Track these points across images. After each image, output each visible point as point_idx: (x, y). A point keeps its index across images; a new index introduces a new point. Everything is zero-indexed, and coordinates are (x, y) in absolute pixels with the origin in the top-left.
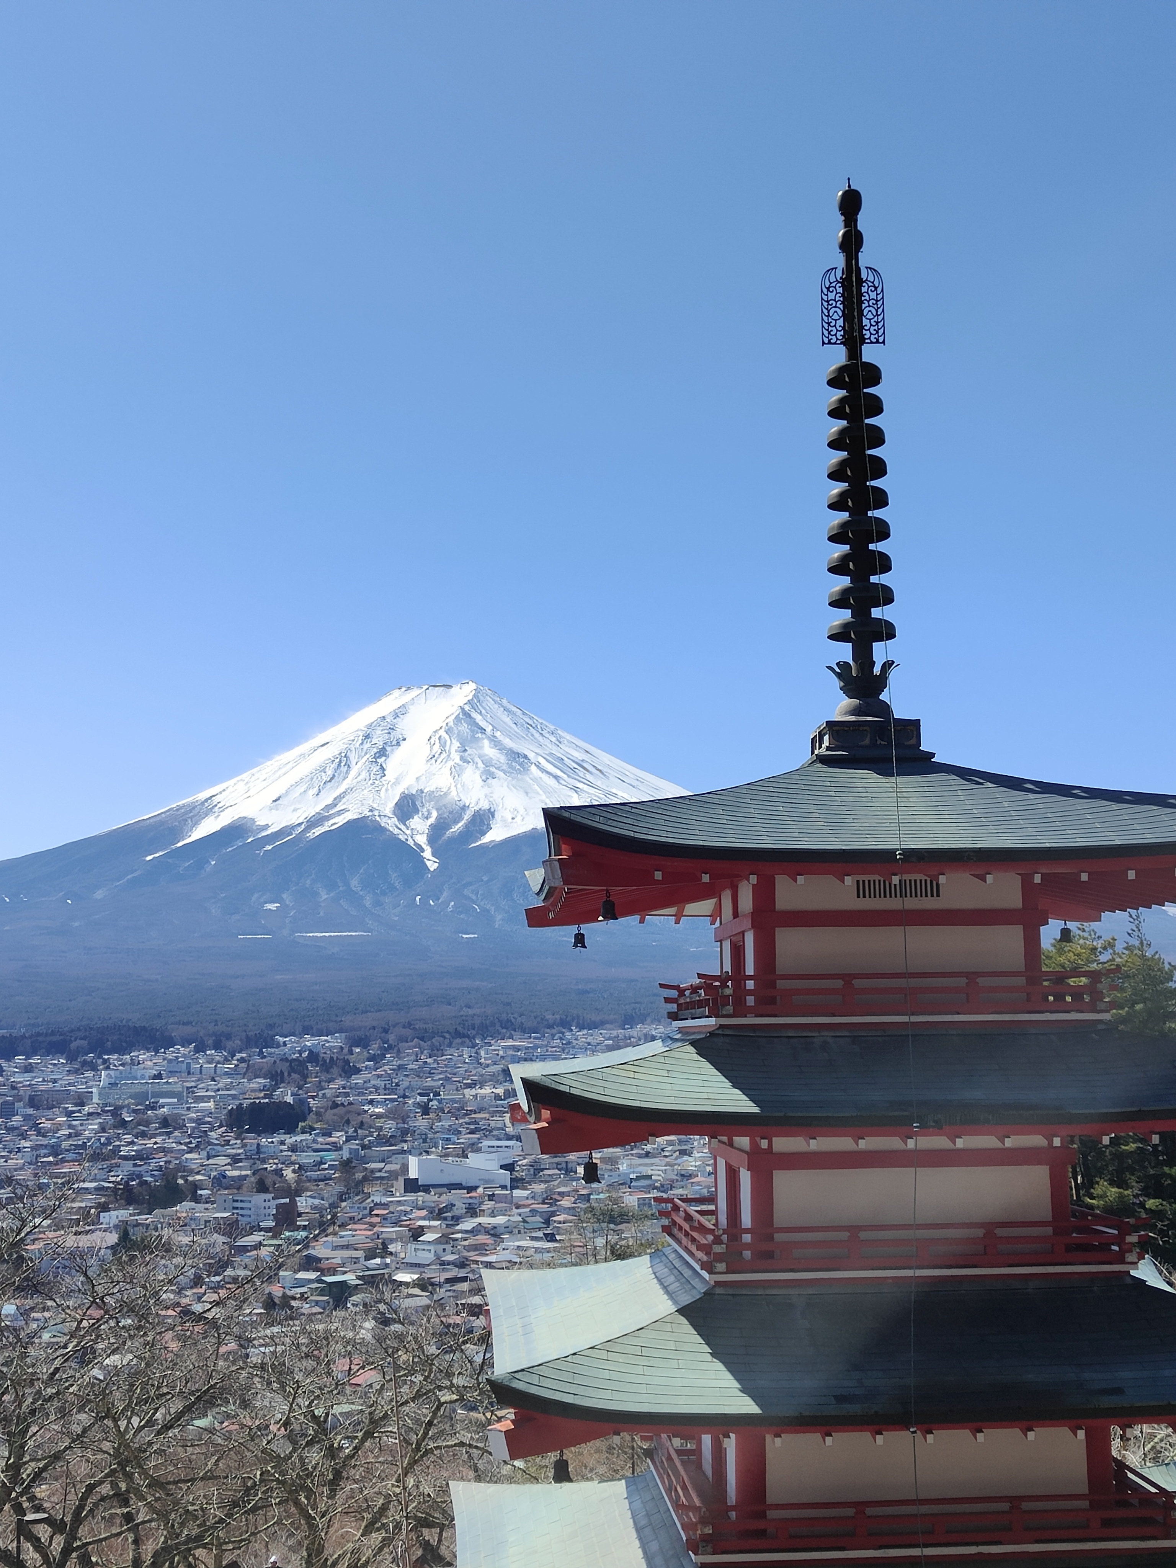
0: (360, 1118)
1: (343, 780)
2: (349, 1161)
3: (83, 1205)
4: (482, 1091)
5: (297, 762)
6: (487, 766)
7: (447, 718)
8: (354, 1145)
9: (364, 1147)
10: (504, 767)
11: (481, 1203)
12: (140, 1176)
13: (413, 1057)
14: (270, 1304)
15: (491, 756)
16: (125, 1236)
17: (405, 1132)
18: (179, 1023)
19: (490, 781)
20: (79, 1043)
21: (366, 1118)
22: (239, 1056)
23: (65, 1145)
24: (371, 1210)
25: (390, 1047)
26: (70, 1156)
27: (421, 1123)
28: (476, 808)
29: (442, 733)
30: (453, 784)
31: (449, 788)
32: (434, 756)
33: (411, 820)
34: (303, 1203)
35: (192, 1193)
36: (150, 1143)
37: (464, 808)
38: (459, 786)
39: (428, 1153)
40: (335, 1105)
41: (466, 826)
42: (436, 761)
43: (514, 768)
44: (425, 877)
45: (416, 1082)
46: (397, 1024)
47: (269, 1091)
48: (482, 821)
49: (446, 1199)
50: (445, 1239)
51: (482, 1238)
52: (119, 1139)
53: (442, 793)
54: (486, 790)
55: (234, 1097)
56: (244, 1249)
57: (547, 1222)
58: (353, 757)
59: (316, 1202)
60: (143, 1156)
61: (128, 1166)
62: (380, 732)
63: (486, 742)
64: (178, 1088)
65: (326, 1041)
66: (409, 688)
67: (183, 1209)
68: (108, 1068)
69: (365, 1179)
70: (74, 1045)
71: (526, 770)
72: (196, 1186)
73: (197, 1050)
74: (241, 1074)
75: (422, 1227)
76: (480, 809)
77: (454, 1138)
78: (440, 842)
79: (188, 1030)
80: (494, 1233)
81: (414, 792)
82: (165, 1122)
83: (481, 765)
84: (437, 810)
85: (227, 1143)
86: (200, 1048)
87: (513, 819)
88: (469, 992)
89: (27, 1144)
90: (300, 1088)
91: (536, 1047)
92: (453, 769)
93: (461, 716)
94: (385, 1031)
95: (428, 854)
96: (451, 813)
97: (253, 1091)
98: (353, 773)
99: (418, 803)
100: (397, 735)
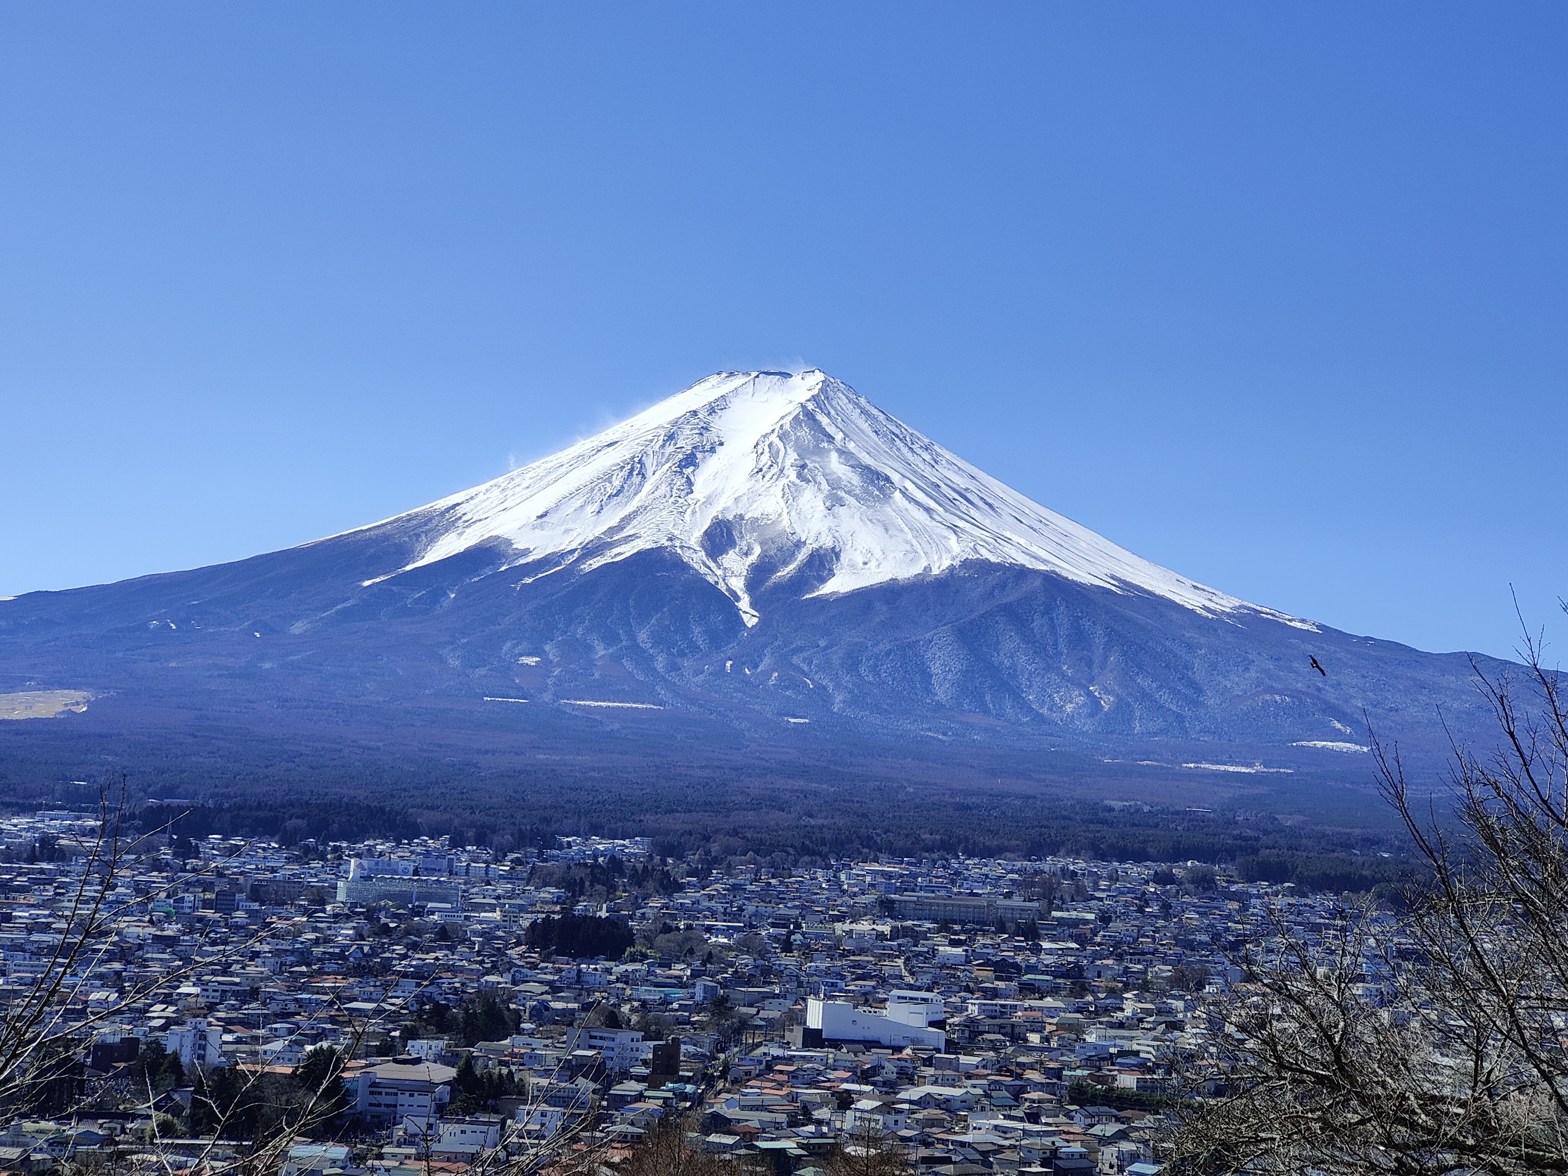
1: (635, 494)
5: (572, 466)
6: (833, 489)
7: (782, 418)
10: (857, 492)
11: (917, 1068)
15: (841, 476)
19: (837, 509)
22: (511, 856)
23: (316, 952)
26: (327, 967)
28: (815, 546)
29: (774, 438)
30: (786, 511)
31: (780, 515)
32: (761, 470)
33: (724, 556)
37: (799, 545)
38: (793, 513)
41: (800, 569)
42: (764, 477)
43: (870, 494)
44: (739, 636)
46: (718, 831)
47: (568, 904)
48: (822, 564)
53: (769, 522)
54: (830, 522)
56: (622, 1100)
58: (648, 462)
62: (689, 432)
63: (834, 455)
65: (624, 845)
66: (731, 374)
71: (886, 497)
74: (523, 879)
76: (821, 547)
78: (763, 589)
81: (731, 518)
83: (825, 486)
84: (762, 544)
86: (459, 842)
87: (865, 563)
88: (805, 796)
89: (264, 947)
92: (787, 491)
93: (801, 417)
94: (707, 838)
95: (744, 604)
96: (780, 549)
97: (545, 902)
98: (648, 487)
99: (735, 533)
100: (712, 436)
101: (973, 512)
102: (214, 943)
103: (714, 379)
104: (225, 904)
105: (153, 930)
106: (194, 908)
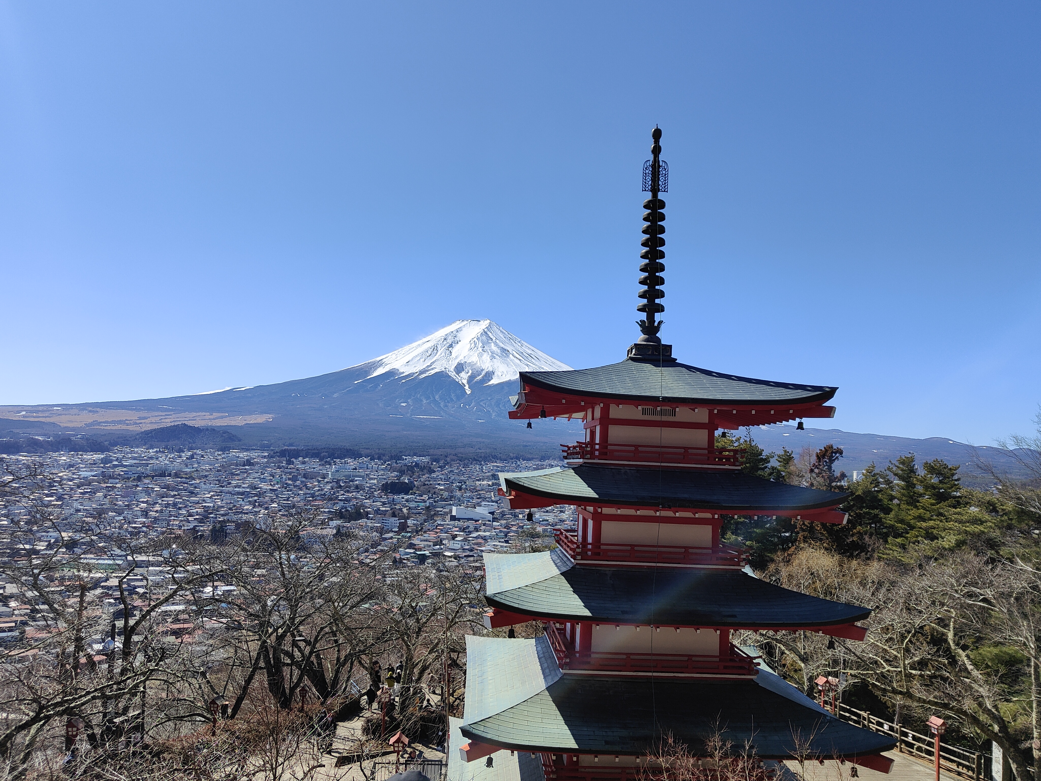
0: (434, 490)
1: (435, 356)
2: (429, 507)
3: (323, 518)
4: (483, 483)
5: (417, 348)
6: (492, 354)
7: (478, 333)
8: (431, 500)
9: (435, 502)
10: (499, 355)
11: (480, 527)
12: (346, 508)
13: (456, 468)
14: (395, 561)
15: (494, 350)
16: (338, 531)
17: (452, 497)
18: (364, 448)
19: (493, 360)
20: (324, 453)
21: (436, 490)
22: (387, 463)
23: (317, 494)
24: (437, 526)
25: (448, 463)
26: (319, 498)
27: (458, 494)
28: (487, 370)
29: (475, 339)
30: (479, 360)
31: (477, 362)
32: (471, 348)
33: (461, 373)
34: (410, 522)
35: (366, 515)
36: (350, 495)
37: (482, 370)
38: (481, 361)
39: (460, 506)
40: (425, 485)
41: (483, 377)
42: (472, 350)
43: (503, 355)
44: (465, 397)
45: (457, 478)
46: (451, 454)
47: (399, 477)
48: (489, 376)
49: (466, 524)
50: (465, 540)
51: (480, 540)
52: (338, 493)
53: (474, 364)
54: (492, 363)
55: (385, 479)
56: (386, 539)
57: (506, 536)
58: (439, 346)
59: (415, 522)
60: (347, 500)
61: (341, 503)
62: (451, 338)
63: (493, 344)
64: (363, 474)
65: (422, 459)
66: (463, 321)
67: (362, 522)
68: (335, 464)
69: (435, 514)
70: (322, 455)
71: (508, 356)
72: (368, 513)
73: (371, 459)
74: (388, 470)
75: (456, 535)
76: (489, 371)
77: (471, 500)
78: (472, 383)
79: (368, 451)
80: (485, 539)
81: (463, 362)
82: (357, 487)
83: (490, 353)
84: (472, 370)
85: (381, 497)
86: (372, 459)
87: (503, 375)
88: (480, 443)
89: (302, 492)
90: (411, 477)
91: (505, 467)
92: (479, 354)
93: (483, 333)
94: (446, 457)
95: (467, 387)
96: (477, 371)
97: (392, 477)
98: (439, 354)
99: (464, 367)
100: (457, 339)
101: (533, 360)
102: (288, 491)
103: (458, 322)
104: (294, 479)
105: (270, 487)
106: (286, 480)
